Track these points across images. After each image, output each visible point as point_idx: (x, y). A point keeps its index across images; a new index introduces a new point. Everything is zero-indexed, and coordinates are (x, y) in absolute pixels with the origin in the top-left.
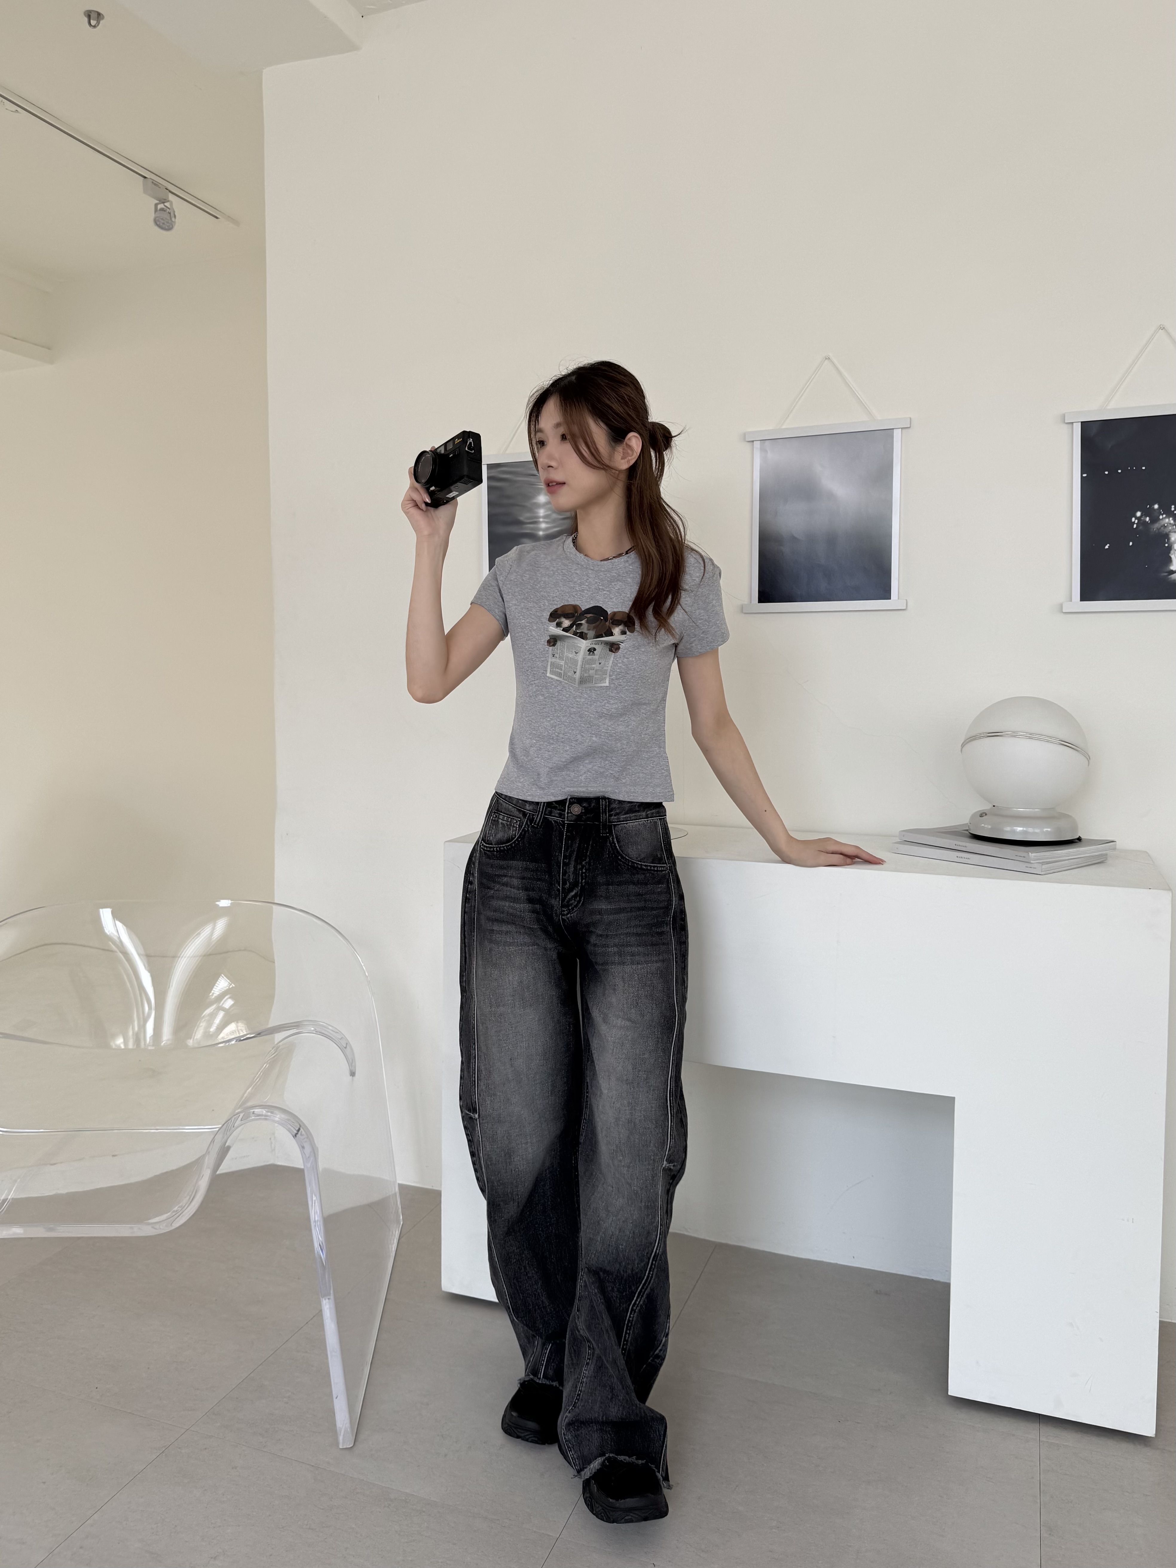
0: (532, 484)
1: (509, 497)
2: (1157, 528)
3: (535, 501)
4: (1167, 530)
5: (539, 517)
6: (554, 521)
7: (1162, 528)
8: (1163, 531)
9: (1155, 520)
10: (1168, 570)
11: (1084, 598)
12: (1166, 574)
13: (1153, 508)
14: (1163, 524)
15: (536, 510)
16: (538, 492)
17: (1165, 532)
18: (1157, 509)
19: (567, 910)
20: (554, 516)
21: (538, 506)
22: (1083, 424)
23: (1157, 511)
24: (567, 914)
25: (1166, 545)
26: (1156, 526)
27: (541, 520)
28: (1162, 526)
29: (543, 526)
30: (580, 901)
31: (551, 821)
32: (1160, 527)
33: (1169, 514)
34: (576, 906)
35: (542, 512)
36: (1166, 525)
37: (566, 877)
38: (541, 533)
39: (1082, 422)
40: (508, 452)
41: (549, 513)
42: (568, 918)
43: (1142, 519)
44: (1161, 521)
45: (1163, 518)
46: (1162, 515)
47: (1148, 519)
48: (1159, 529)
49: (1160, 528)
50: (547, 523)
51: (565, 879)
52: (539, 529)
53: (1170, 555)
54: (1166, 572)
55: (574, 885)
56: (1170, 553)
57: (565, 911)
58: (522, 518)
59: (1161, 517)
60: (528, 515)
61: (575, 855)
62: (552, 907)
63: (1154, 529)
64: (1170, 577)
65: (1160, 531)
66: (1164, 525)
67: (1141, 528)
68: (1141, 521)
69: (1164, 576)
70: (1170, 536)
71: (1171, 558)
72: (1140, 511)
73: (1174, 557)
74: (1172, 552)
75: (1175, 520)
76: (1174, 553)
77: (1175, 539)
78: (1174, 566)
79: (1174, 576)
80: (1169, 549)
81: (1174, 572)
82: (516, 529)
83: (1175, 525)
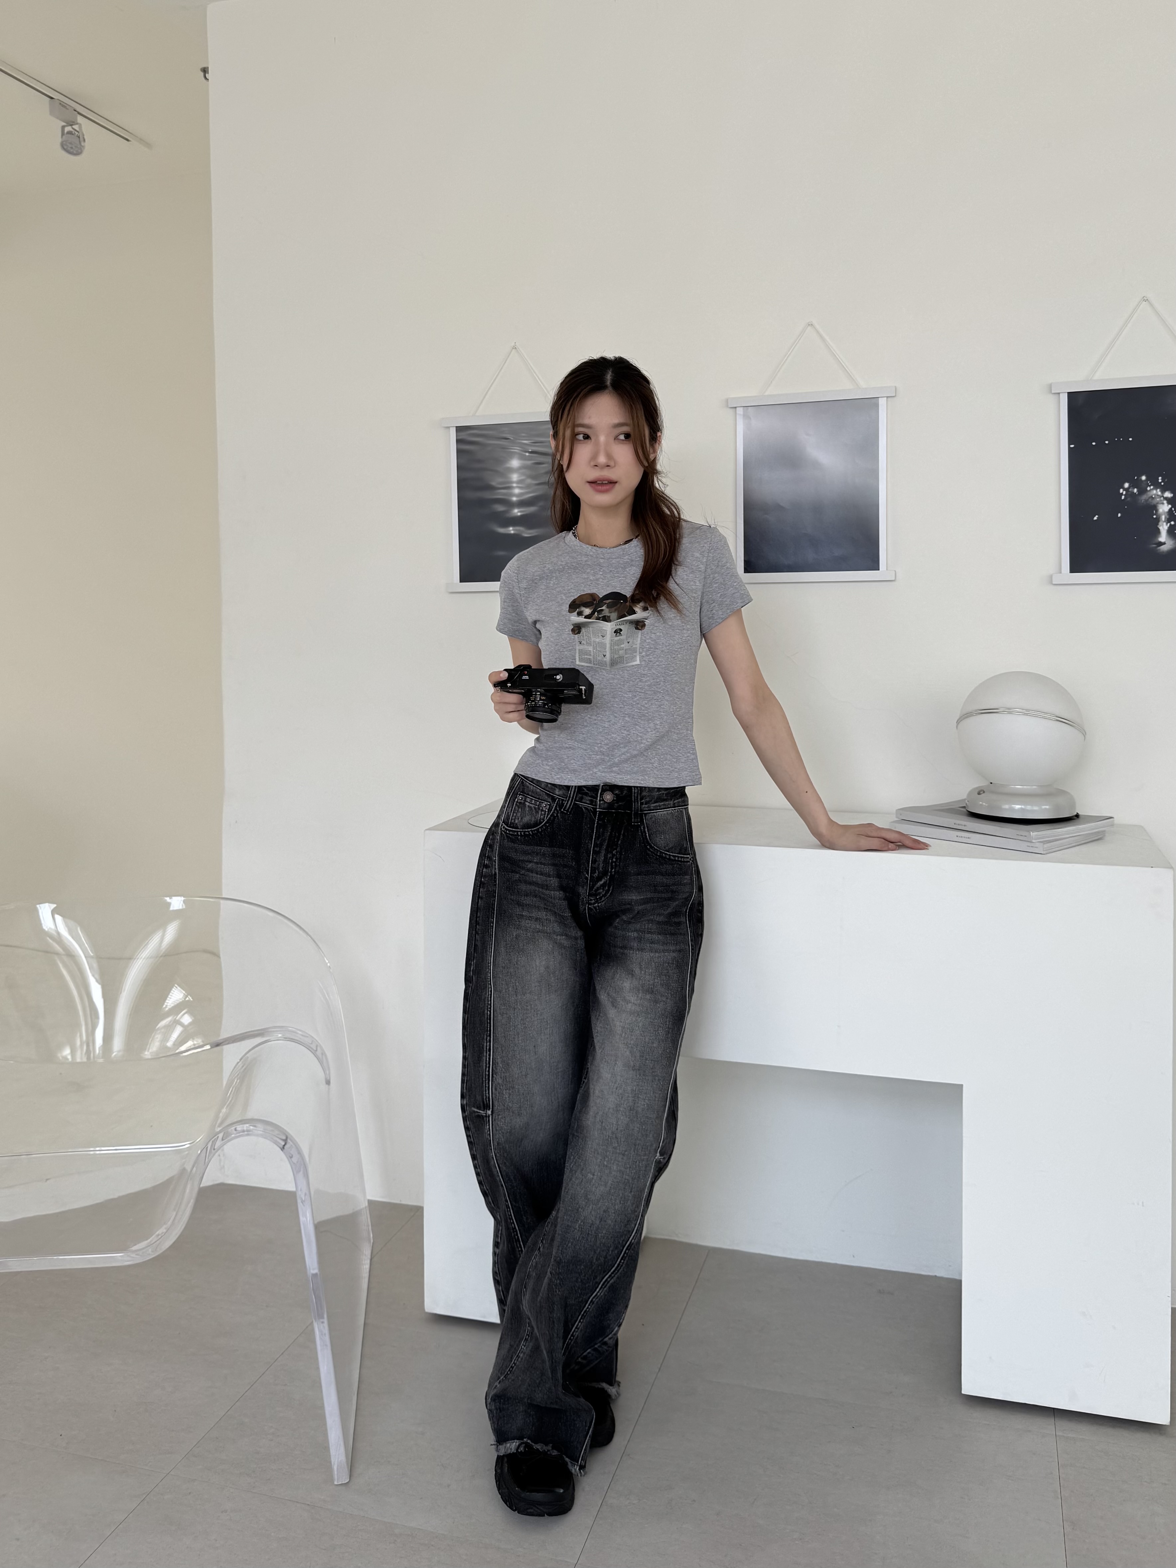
0: (504, 448)
1: (479, 461)
2: (1145, 500)
3: (508, 465)
4: (1154, 502)
5: (513, 482)
6: (528, 486)
7: (1150, 500)
8: (1151, 503)
9: (1142, 491)
10: (1156, 541)
11: (1074, 568)
12: (1155, 546)
13: (1141, 480)
14: (1150, 495)
16: (511, 455)
17: (1152, 504)
18: (1145, 481)
19: (594, 900)
20: (529, 481)
21: (511, 470)
22: (1071, 396)
23: (1145, 482)
24: (594, 904)
25: (1155, 517)
26: (1144, 497)
27: (515, 485)
28: (1149, 498)
29: (517, 491)
30: (609, 890)
31: (581, 808)
32: (1147, 498)
33: (1157, 485)
34: (604, 895)
35: (515, 477)
36: (1153, 496)
37: (596, 866)
38: (514, 499)
39: (1068, 393)
40: (477, 414)
41: (523, 478)
42: (595, 908)
43: (1130, 490)
44: (1149, 493)
45: (1151, 490)
46: (1150, 486)
47: (1135, 490)
48: (1146, 501)
49: (1148, 500)
51: (595, 868)
53: (1158, 526)
54: (1155, 544)
55: (605, 873)
56: (1158, 524)
57: (592, 900)
58: (493, 484)
59: (1149, 489)
60: (500, 480)
61: (606, 844)
62: (579, 895)
63: (1141, 500)
64: (1159, 548)
65: (1148, 502)
66: (1152, 497)
67: (1129, 499)
68: (1129, 493)
69: (1153, 547)
70: (1158, 508)
71: (1159, 529)
72: (1128, 482)
73: (1164, 529)
74: (1160, 523)
75: (1163, 491)
76: (1163, 525)
77: (1163, 511)
78: (1163, 537)
79: (1164, 548)
80: (1158, 520)
81: (1164, 543)
82: (487, 495)
83: (1163, 497)
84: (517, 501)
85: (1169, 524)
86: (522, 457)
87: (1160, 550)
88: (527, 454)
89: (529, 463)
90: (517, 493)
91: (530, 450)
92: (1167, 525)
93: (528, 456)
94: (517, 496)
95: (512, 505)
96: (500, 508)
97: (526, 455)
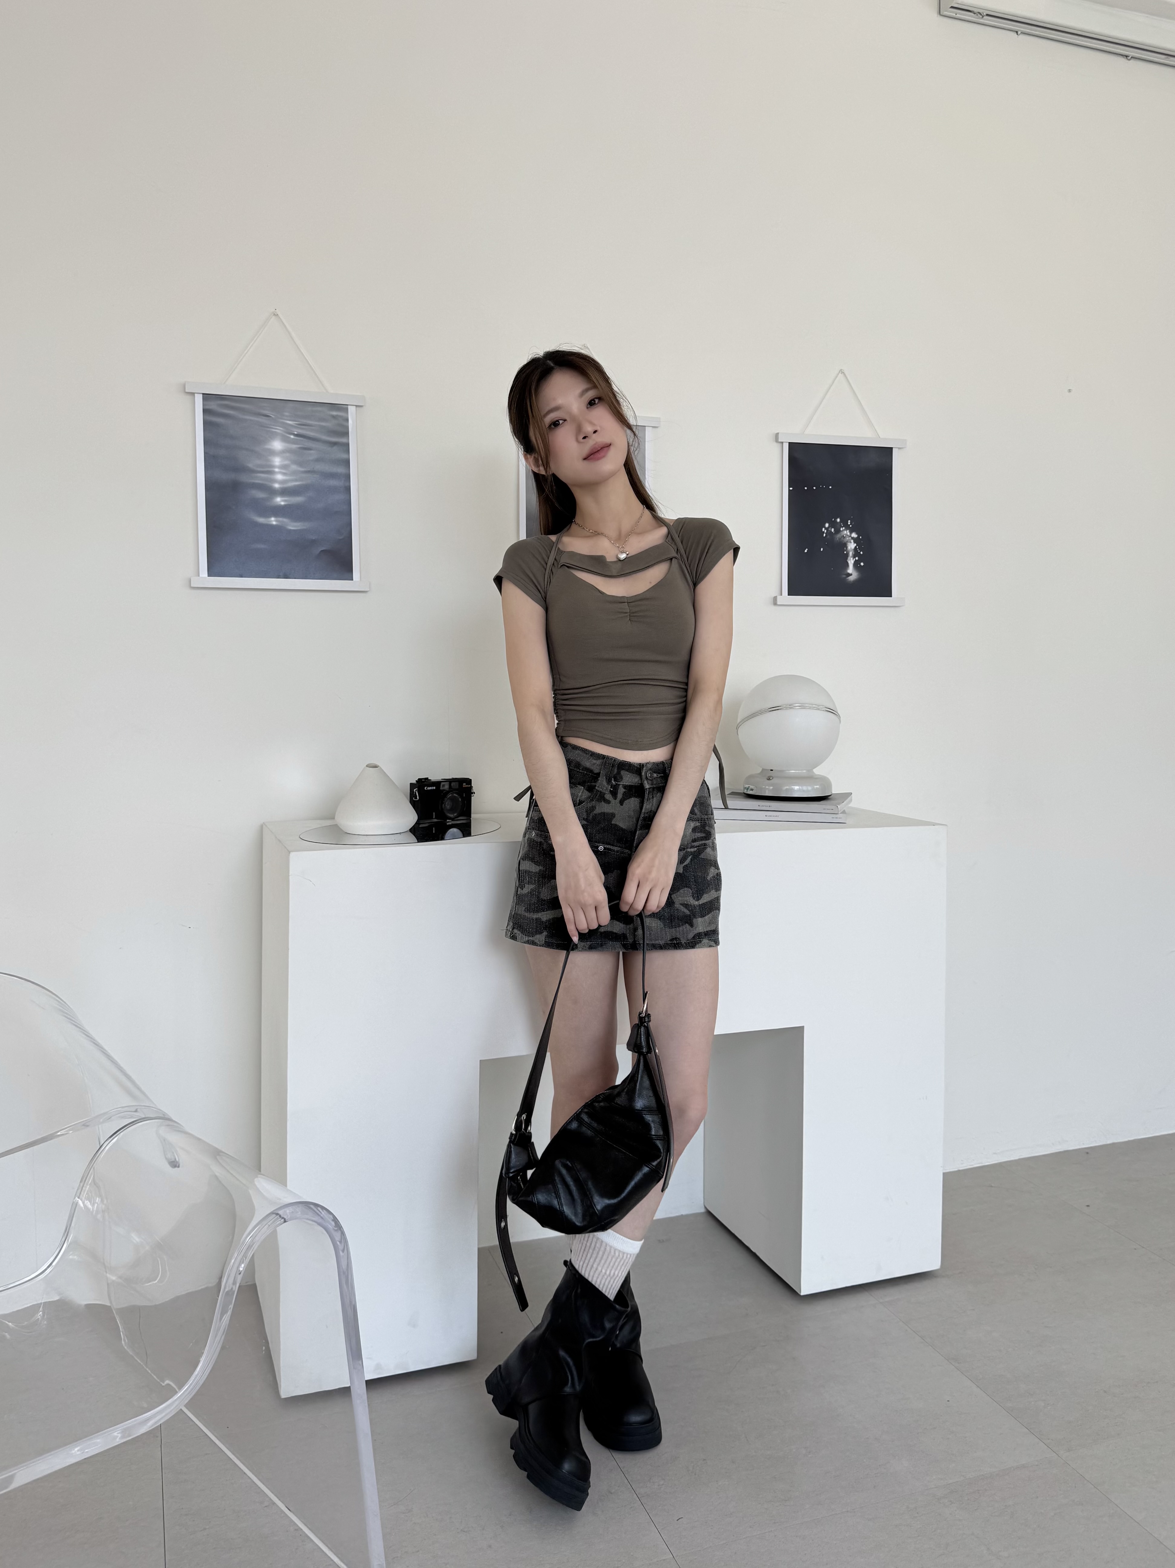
4: (845, 540)
6: (294, 473)
8: (843, 541)
9: (838, 531)
10: (846, 573)
11: (790, 593)
12: (845, 576)
13: (837, 521)
14: (842, 535)
15: (270, 458)
18: (839, 522)
20: (294, 467)
23: (839, 524)
25: (845, 552)
26: (838, 536)
28: (842, 537)
29: (279, 477)
32: (840, 537)
33: (847, 527)
36: (845, 536)
39: (789, 443)
43: (829, 529)
44: (841, 533)
45: (843, 530)
46: (842, 527)
47: (833, 530)
48: (840, 539)
50: (284, 474)
52: (276, 481)
53: (848, 560)
54: (845, 575)
58: (250, 465)
59: (841, 529)
60: (258, 462)
63: (836, 539)
65: (841, 541)
67: (828, 537)
68: (829, 532)
70: (848, 545)
71: (848, 563)
72: (828, 523)
73: (851, 563)
74: (849, 558)
75: (851, 533)
76: (850, 559)
77: (851, 548)
78: (851, 570)
79: (851, 578)
80: (847, 555)
81: (851, 575)
82: (244, 478)
83: (851, 536)
84: (280, 488)
85: (854, 559)
86: (285, 439)
87: (848, 579)
88: (292, 437)
89: (294, 446)
90: (279, 478)
91: (296, 433)
92: (853, 559)
93: (293, 439)
94: (281, 482)
95: (274, 492)
96: (260, 495)
97: (290, 437)
